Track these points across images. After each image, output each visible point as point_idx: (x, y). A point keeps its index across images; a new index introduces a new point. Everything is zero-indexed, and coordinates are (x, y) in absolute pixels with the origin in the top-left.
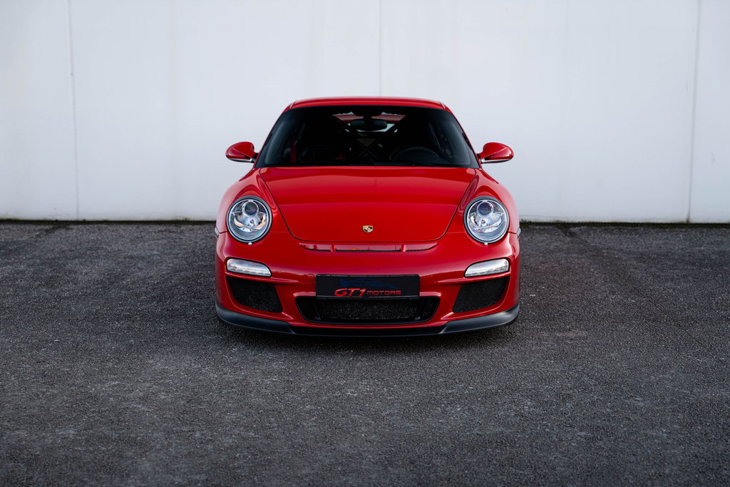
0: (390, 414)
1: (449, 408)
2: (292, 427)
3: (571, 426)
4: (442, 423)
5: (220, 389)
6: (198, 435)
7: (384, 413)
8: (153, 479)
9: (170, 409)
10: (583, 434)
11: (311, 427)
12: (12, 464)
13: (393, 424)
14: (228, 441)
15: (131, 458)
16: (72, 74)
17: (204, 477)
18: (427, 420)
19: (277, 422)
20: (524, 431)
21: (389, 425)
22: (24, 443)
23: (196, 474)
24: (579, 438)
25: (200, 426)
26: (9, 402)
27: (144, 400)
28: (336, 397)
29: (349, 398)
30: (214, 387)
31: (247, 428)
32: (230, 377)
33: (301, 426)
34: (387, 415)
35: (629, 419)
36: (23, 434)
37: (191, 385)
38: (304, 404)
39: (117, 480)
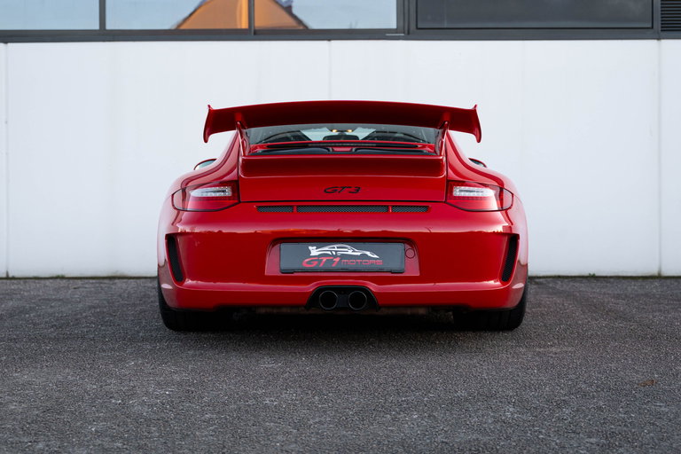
0: (320, 422)
2: (179, 436)
3: (574, 432)
4: (392, 431)
5: (93, 400)
6: (41, 445)
7: (311, 422)
9: (14, 419)
10: (593, 440)
11: (206, 436)
13: (323, 432)
18: (372, 427)
19: (159, 430)
21: (317, 433)
24: (588, 445)
25: (48, 436)
28: (249, 406)
29: (266, 407)
30: (87, 397)
31: (113, 438)
32: (113, 388)
33: (192, 436)
34: (316, 423)
35: (653, 424)
37: (57, 394)
38: (203, 412)
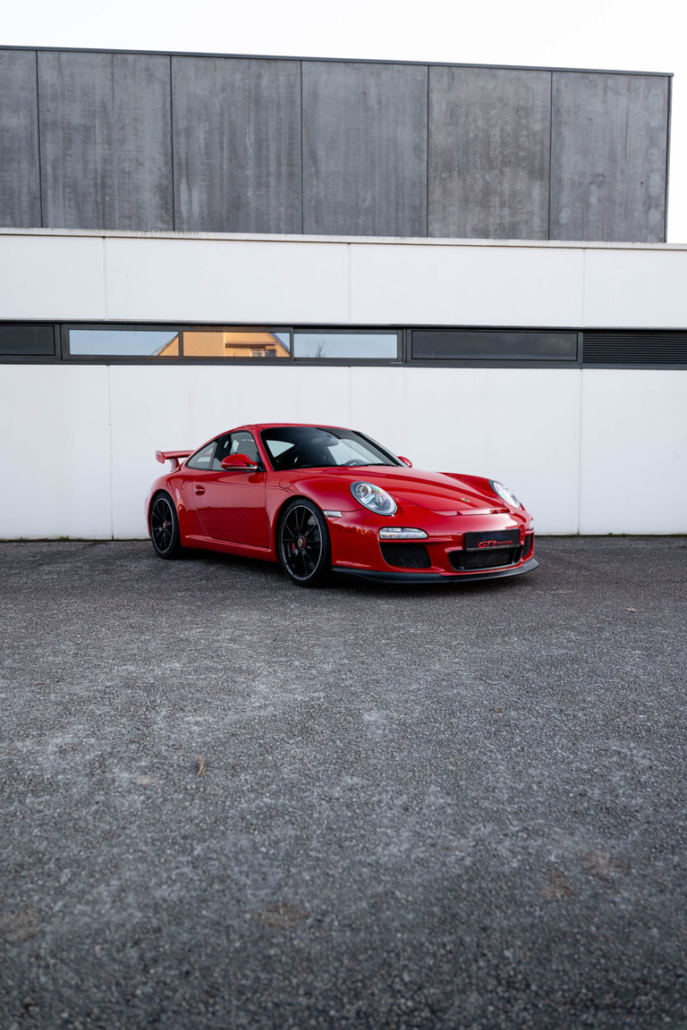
1: (506, 639)
8: (274, 697)
12: (129, 691)
14: (329, 668)
15: (243, 683)
16: (110, 425)
17: (322, 694)
20: (586, 652)
22: (135, 675)
23: (314, 692)
26: (108, 646)
27: (233, 640)
36: (132, 668)
39: (240, 700)
